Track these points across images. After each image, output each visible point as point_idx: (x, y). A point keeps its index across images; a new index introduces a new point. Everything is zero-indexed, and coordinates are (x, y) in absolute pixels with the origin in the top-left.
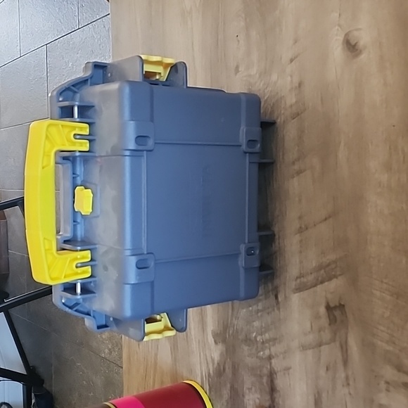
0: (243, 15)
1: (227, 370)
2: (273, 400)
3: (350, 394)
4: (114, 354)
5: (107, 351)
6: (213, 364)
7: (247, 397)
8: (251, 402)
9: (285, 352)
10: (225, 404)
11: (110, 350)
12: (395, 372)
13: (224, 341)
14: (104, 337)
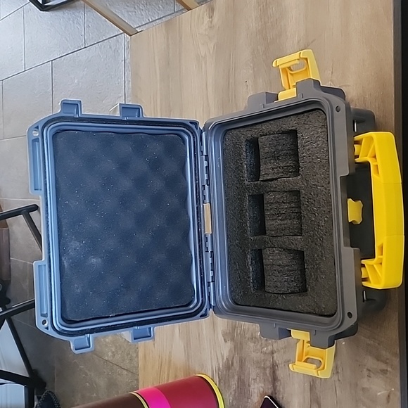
0: (252, 65)
1: (235, 364)
2: (275, 387)
3: (339, 380)
4: (118, 357)
5: (110, 354)
6: (223, 359)
7: (252, 387)
8: (256, 391)
9: (285, 348)
10: (233, 393)
11: (113, 352)
12: (375, 361)
13: (233, 339)
14: (107, 340)
